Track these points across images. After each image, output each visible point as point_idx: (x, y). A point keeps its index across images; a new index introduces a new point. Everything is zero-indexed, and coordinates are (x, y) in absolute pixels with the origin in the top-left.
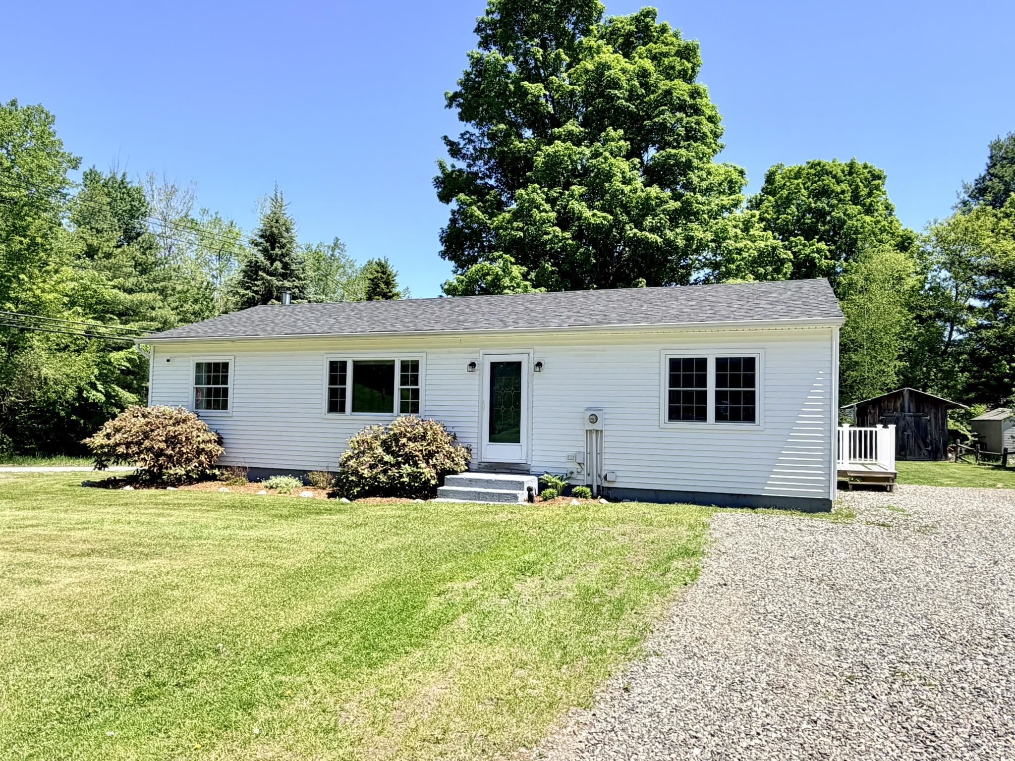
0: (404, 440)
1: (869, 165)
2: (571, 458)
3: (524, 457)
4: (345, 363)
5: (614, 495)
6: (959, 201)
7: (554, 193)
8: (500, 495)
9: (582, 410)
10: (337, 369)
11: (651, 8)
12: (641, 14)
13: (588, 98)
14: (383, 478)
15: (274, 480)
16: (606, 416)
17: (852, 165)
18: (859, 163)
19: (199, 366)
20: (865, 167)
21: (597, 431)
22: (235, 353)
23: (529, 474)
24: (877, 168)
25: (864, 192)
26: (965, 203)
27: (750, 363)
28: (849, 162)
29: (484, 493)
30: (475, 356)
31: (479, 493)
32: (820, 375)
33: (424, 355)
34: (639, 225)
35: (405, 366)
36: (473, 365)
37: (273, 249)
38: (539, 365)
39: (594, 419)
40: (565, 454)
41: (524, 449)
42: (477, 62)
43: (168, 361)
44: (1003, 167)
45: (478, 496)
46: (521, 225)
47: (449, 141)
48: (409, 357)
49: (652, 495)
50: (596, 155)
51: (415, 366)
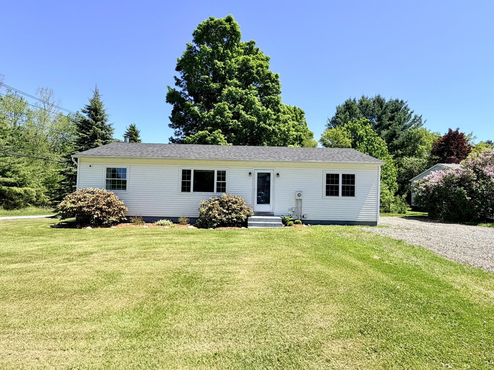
0: (230, 204)
1: (300, 108)
2: (289, 210)
3: (272, 210)
4: (190, 170)
5: (306, 222)
6: (327, 124)
7: (232, 106)
8: (275, 224)
9: (294, 192)
10: (186, 174)
11: (253, 40)
12: (250, 42)
13: (240, 71)
14: (224, 219)
15: (161, 222)
16: (304, 194)
17: (295, 108)
18: (297, 108)
19: (108, 169)
20: (299, 109)
21: (300, 199)
22: (130, 164)
23: (274, 216)
24: (302, 110)
25: (299, 117)
26: (329, 124)
27: (353, 176)
28: (294, 107)
29: (268, 224)
30: (251, 170)
31: (266, 224)
32: (375, 181)
33: (228, 169)
34: (265, 122)
35: (219, 173)
36: (250, 173)
37: (96, 115)
38: (278, 174)
39: (299, 195)
40: (287, 208)
41: (272, 206)
42: (190, 48)
43: (90, 166)
44: (341, 115)
45: (265, 225)
46: (220, 117)
47: (177, 79)
48: (221, 169)
49: (320, 222)
50: (246, 94)
51: (224, 173)
